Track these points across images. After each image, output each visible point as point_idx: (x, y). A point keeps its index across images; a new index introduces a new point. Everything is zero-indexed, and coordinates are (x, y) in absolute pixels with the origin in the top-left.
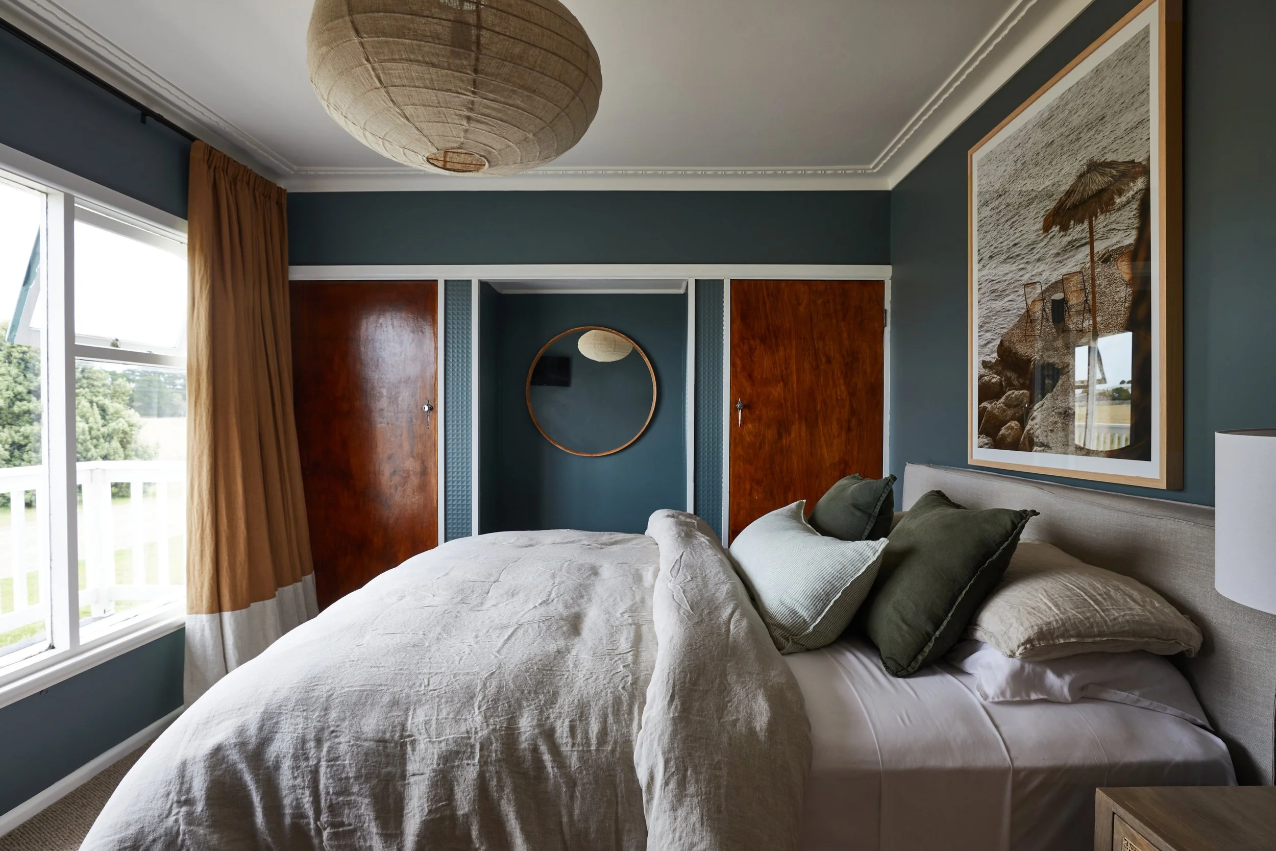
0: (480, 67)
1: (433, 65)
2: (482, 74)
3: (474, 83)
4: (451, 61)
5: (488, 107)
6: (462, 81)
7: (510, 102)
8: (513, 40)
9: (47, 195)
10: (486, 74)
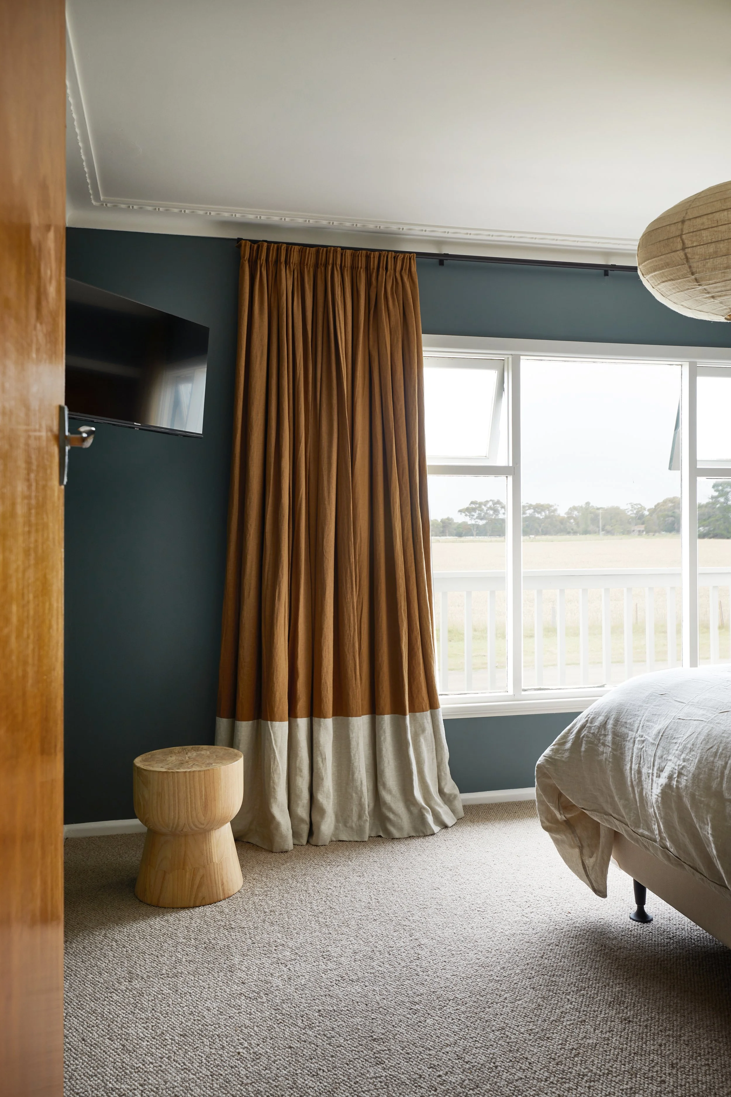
0: (694, 270)
1: (672, 280)
2: (696, 273)
3: (696, 280)
4: (678, 274)
5: (716, 287)
6: (690, 282)
7: (727, 278)
8: (706, 245)
9: (681, 365)
10: (699, 272)
